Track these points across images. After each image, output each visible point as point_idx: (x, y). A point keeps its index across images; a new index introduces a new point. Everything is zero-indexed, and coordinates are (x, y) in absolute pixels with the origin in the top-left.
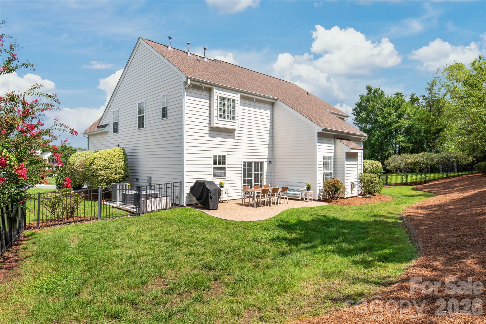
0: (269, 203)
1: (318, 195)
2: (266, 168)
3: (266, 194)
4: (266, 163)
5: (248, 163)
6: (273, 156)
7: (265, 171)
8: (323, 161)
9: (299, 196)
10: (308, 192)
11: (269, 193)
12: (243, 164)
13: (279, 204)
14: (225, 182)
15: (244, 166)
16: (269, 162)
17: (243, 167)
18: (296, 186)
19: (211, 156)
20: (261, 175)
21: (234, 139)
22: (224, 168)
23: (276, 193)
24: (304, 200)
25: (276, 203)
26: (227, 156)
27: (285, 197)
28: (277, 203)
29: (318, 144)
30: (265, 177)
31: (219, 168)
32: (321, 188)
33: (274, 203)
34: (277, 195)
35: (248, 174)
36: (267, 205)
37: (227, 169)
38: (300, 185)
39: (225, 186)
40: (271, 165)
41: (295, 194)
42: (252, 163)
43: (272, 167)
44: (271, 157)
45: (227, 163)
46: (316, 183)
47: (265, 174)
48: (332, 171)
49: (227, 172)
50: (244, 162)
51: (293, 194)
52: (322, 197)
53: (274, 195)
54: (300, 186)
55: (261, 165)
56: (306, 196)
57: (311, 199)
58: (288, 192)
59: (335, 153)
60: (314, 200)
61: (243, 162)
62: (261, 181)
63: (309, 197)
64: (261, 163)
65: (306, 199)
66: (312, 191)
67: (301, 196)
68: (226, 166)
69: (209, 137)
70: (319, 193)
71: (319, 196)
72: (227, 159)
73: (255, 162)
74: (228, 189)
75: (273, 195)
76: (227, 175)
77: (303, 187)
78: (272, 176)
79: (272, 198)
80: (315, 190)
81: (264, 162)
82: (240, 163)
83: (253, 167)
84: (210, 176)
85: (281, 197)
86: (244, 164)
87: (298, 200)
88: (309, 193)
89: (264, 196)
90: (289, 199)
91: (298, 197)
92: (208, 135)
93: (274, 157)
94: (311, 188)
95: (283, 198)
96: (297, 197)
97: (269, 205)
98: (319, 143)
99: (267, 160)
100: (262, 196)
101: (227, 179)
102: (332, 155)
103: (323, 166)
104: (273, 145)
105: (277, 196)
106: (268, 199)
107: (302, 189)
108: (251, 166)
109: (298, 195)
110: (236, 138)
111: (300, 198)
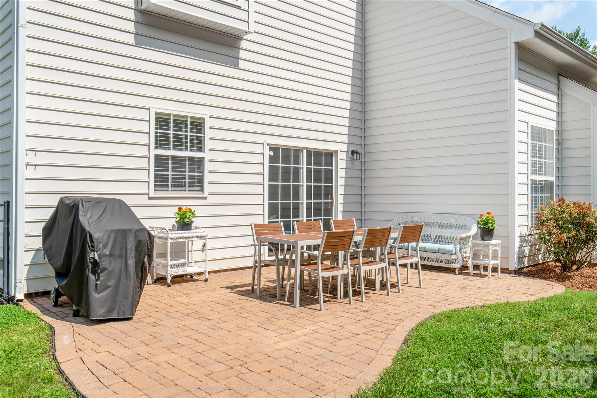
0: (354, 285)
1: (516, 256)
2: (342, 173)
3: (341, 254)
4: (342, 154)
5: (286, 151)
6: (363, 137)
7: (341, 182)
8: (530, 142)
9: (454, 256)
10: (488, 246)
11: (352, 249)
12: (267, 153)
13: (393, 286)
14: (199, 211)
15: (272, 159)
16: (353, 152)
17: (267, 164)
18: (440, 226)
19: (143, 114)
20: (329, 192)
21: (236, 66)
22: (198, 163)
23: (378, 249)
24: (471, 270)
25: (378, 285)
26: (207, 123)
27: (408, 261)
28: (383, 286)
29: (518, 84)
30: (341, 199)
31: (179, 161)
32: (525, 231)
33: (370, 284)
34: (382, 254)
35: (286, 188)
36: (346, 294)
37: (208, 167)
38: (453, 220)
39: (196, 222)
40: (358, 165)
41: (439, 252)
42: (297, 151)
43: (363, 171)
44: (358, 141)
45: (208, 144)
46: (510, 216)
47: (341, 190)
48: (553, 179)
49: (208, 178)
50: (272, 148)
51: (433, 251)
52: (529, 261)
53: (373, 255)
54: (451, 226)
55: (329, 163)
56: (475, 256)
57: (495, 270)
58: (421, 245)
59: (559, 123)
60: (504, 271)
61: (267, 148)
62: (328, 212)
63: (492, 262)
64: (330, 155)
65: (476, 267)
66: (499, 242)
67: (460, 257)
68: (206, 155)
69: (138, 44)
70: (521, 247)
71: (520, 259)
72: (208, 133)
73: (310, 152)
74: (210, 233)
75: (369, 254)
76: (208, 188)
77: (465, 228)
78: (363, 196)
79: (363, 268)
80: (507, 238)
81: (336, 152)
82: (259, 149)
83: (304, 166)
84: (143, 188)
85: (399, 262)
86: (272, 153)
87: (452, 271)
88: (491, 249)
89: (334, 258)
90: (425, 267)
91: (451, 262)
92: (131, 39)
93: (369, 141)
94: (495, 233)
95: (405, 266)
96: (446, 262)
97: (356, 293)
98: (520, 80)
99: (345, 147)
100: (324, 258)
101: (211, 200)
102: (552, 126)
103: (530, 159)
104: (363, 104)
105: (382, 260)
106: (351, 268)
107: (464, 235)
108: (297, 161)
109: (450, 253)
110: (242, 64)
111: (457, 266)
